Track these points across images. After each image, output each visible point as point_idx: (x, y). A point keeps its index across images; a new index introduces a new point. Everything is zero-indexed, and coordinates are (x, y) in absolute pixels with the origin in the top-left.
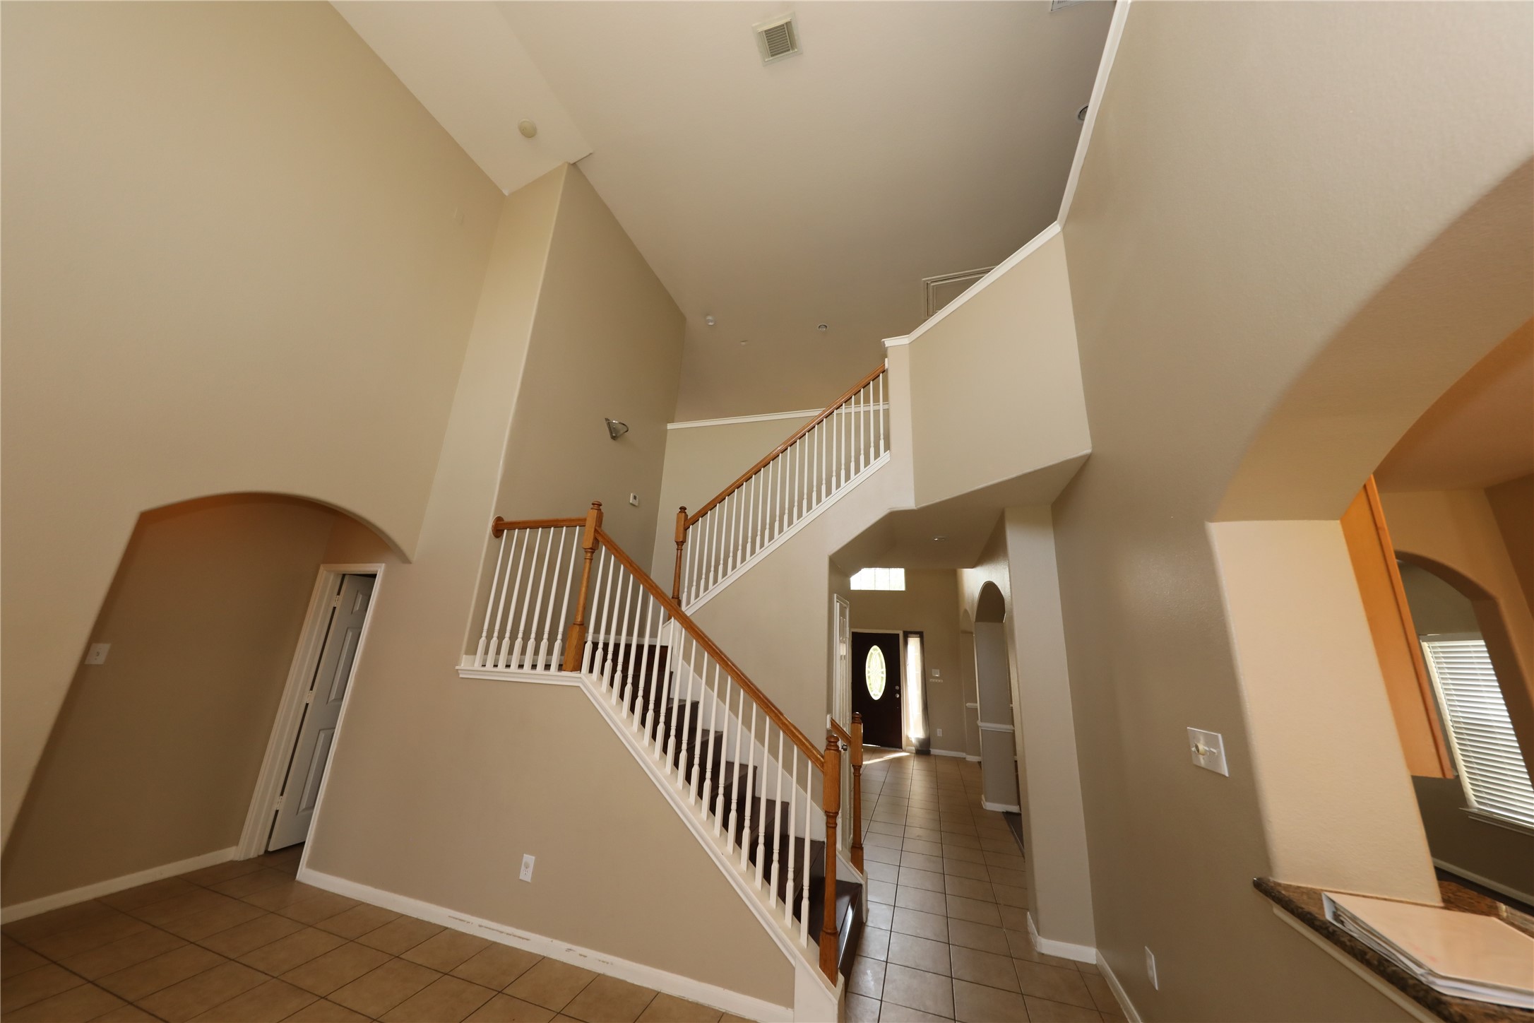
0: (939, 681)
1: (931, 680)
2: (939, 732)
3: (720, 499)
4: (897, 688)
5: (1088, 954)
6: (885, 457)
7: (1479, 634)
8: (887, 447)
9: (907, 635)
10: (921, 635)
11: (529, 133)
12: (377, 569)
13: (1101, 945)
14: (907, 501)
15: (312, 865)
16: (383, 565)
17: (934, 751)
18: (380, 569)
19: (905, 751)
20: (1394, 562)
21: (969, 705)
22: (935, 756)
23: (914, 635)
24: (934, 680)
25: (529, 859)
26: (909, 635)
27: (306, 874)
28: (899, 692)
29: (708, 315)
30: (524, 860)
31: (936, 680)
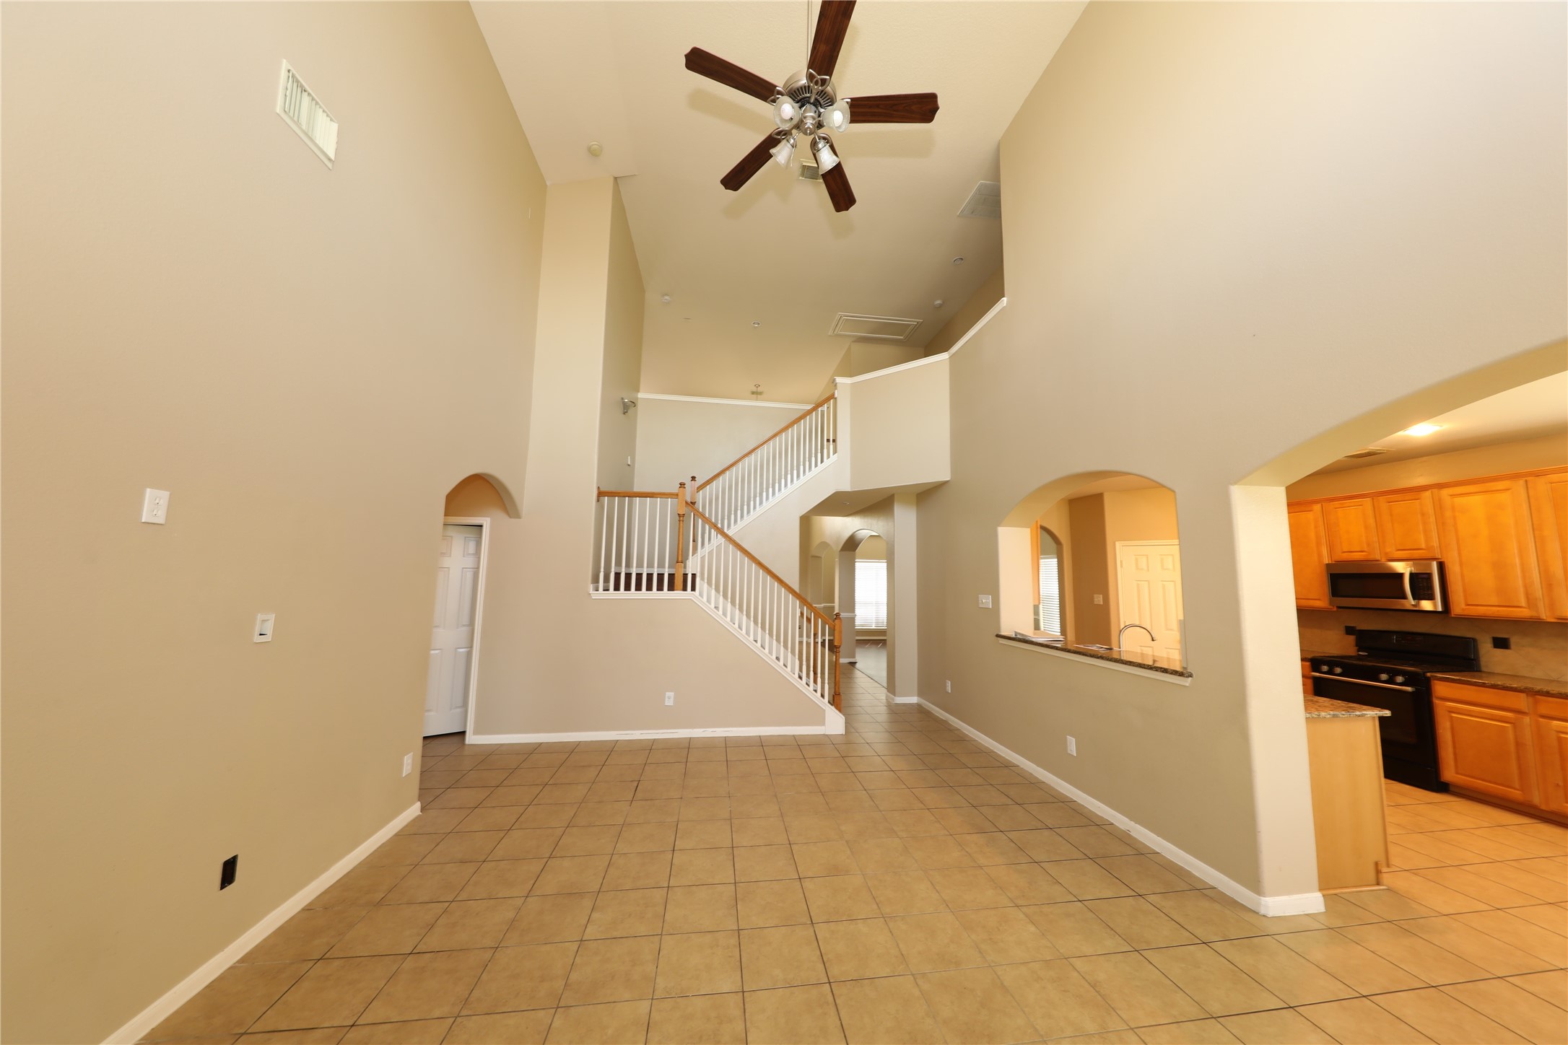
3: (723, 472)
5: (914, 700)
6: (833, 458)
7: (1055, 556)
8: (835, 452)
11: (594, 153)
12: (481, 522)
13: (920, 694)
14: (846, 487)
15: (476, 732)
16: (488, 519)
18: (486, 522)
20: (1039, 527)
25: (670, 694)
27: (471, 739)
29: (666, 295)
30: (667, 696)
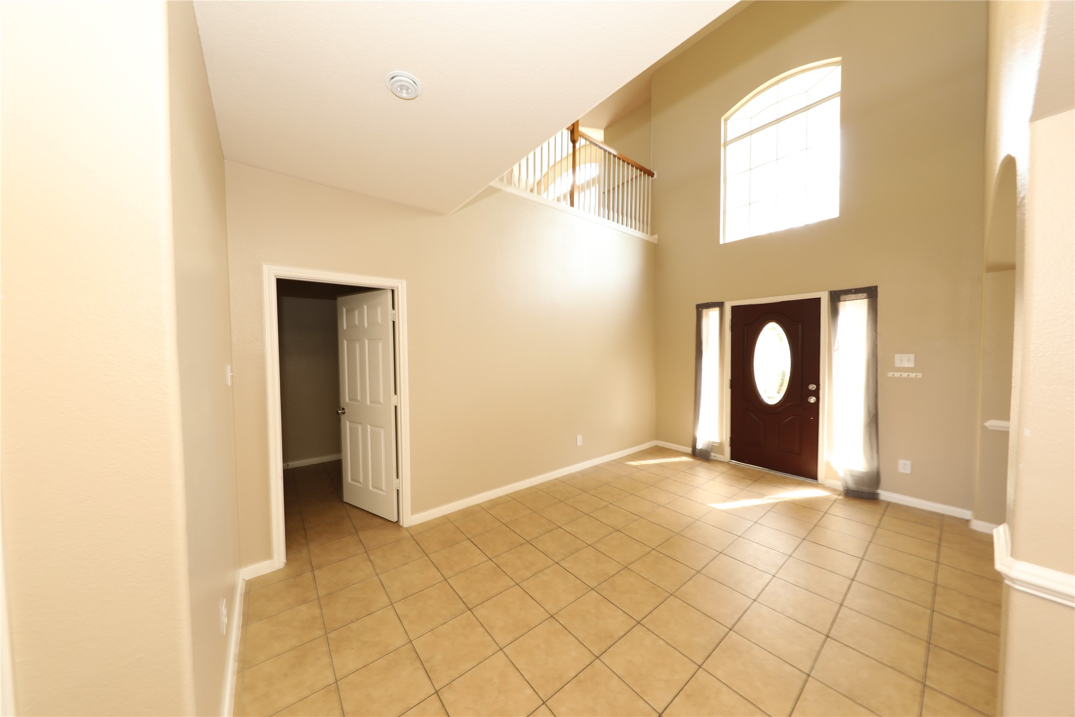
0: (913, 375)
1: (890, 374)
2: (904, 466)
4: (812, 387)
9: (836, 297)
10: (871, 293)
17: (885, 495)
19: (823, 487)
21: (991, 424)
22: (889, 504)
23: (853, 296)
24: (897, 375)
26: (842, 297)
28: (816, 393)
31: (905, 375)
